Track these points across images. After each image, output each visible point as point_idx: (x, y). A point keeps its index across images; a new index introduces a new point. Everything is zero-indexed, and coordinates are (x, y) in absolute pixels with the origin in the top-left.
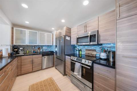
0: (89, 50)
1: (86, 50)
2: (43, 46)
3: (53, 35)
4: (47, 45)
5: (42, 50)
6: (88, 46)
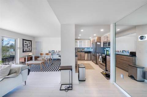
2: (85, 48)
3: (90, 41)
5: (85, 50)
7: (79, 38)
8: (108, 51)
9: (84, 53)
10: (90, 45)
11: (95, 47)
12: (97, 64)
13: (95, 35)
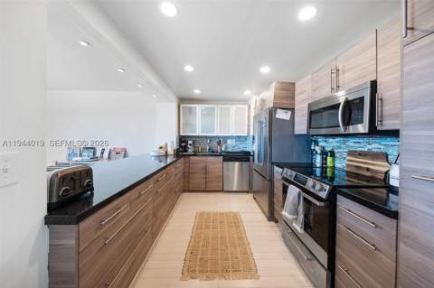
0: (362, 154)
1: (351, 153)
2: (228, 137)
3: (249, 108)
4: (235, 135)
5: (226, 148)
6: (357, 140)
7: (197, 92)
8: (333, 154)
9: (221, 159)
10: (249, 125)
11: (266, 132)
12: (272, 216)
13: (265, 70)
